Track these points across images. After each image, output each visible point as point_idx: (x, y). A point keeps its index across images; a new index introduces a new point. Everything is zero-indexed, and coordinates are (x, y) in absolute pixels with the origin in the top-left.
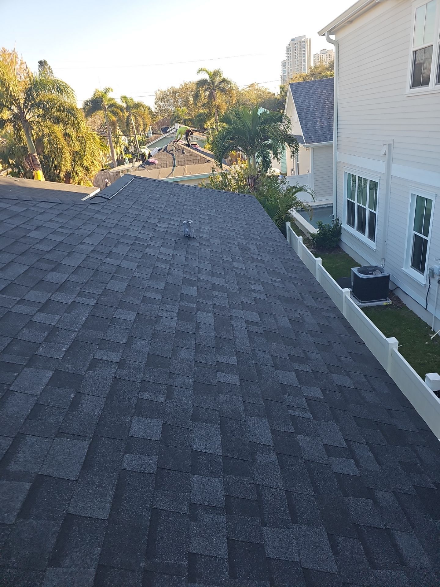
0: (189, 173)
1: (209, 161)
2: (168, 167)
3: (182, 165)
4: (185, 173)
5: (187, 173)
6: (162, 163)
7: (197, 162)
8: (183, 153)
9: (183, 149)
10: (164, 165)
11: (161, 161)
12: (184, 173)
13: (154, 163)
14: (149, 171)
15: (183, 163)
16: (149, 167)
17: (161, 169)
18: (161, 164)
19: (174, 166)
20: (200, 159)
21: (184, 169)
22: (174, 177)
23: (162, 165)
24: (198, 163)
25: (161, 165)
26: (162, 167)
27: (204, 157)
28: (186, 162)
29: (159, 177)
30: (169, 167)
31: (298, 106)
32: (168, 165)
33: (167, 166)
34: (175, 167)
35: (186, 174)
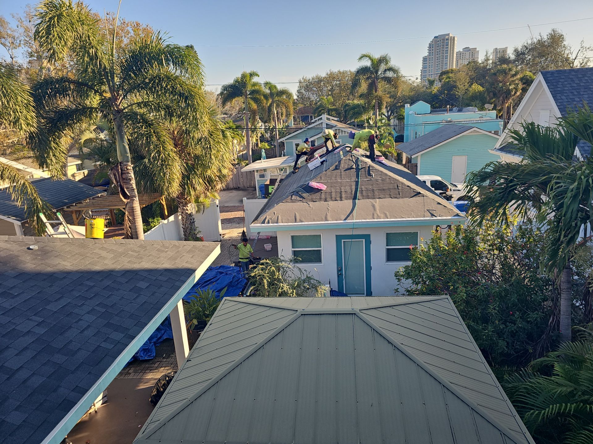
0: (382, 215)
1: (420, 193)
2: (343, 199)
3: (368, 198)
4: (375, 215)
5: (379, 214)
6: (333, 190)
7: (396, 194)
8: (370, 175)
9: (369, 167)
10: (336, 196)
11: (331, 187)
12: (373, 215)
13: (318, 190)
14: (311, 205)
15: (371, 195)
16: (310, 198)
17: (331, 203)
18: (331, 192)
19: (355, 198)
20: (402, 189)
21: (374, 206)
22: (355, 221)
23: (333, 195)
24: (398, 196)
25: (331, 196)
26: (333, 199)
27: (408, 186)
28: (376, 193)
29: (329, 218)
30: (346, 199)
31: (562, 107)
32: (343, 196)
33: (341, 198)
34: (357, 201)
35: (379, 217)
